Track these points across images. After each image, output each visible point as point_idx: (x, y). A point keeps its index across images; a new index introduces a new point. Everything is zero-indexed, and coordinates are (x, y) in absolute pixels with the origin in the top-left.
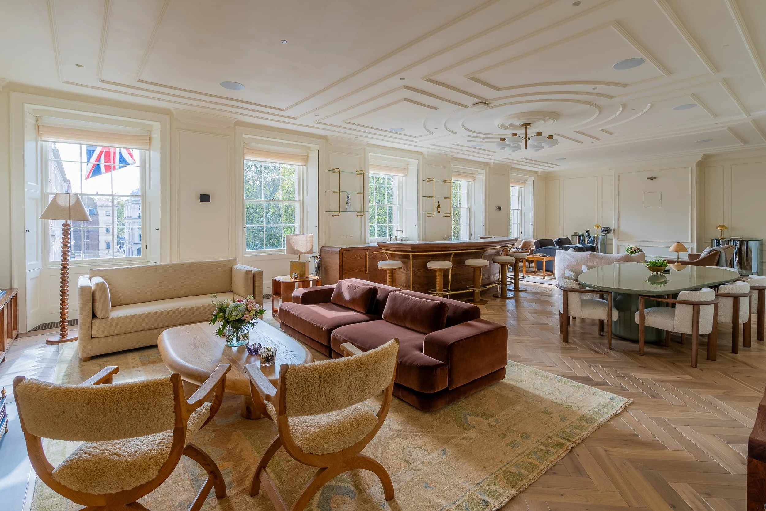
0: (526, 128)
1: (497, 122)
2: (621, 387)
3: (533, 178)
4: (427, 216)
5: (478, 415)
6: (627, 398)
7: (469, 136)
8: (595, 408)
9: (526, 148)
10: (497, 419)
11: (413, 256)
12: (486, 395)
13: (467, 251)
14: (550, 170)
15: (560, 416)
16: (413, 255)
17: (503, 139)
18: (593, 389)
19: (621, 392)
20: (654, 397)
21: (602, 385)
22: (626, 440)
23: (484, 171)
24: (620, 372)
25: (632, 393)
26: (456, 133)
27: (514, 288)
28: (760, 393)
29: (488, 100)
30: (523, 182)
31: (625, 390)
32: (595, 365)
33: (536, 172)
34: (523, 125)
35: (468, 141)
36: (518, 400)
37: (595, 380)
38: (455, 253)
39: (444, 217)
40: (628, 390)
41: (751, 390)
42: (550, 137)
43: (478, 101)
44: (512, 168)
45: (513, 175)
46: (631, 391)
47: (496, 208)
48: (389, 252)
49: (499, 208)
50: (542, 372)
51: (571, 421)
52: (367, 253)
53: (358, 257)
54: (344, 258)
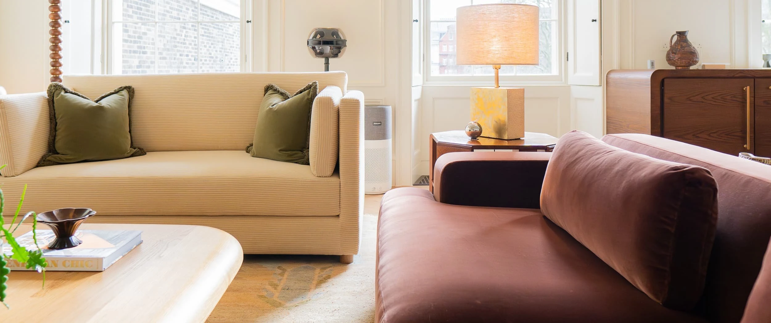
52: (746, 89)
53: (713, 98)
54: (666, 100)
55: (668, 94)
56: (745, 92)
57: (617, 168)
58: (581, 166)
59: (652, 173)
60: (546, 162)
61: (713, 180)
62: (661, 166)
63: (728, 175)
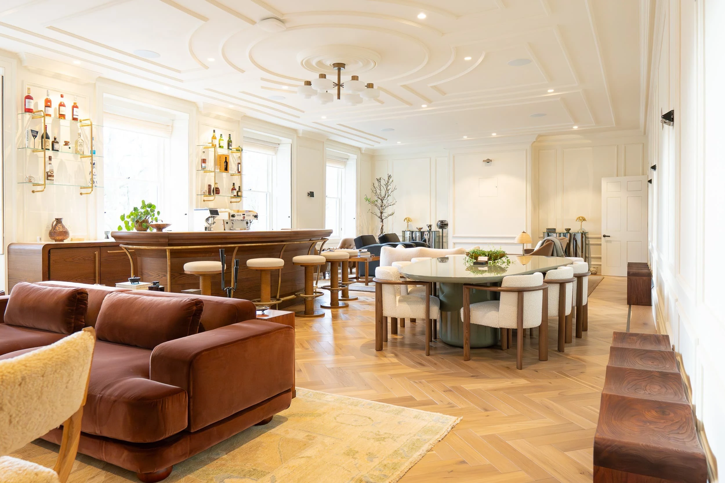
0: (339, 70)
1: (300, 57)
2: (449, 403)
3: (355, 157)
4: (204, 201)
5: (245, 476)
6: (455, 416)
7: (263, 79)
8: (415, 435)
9: (339, 98)
10: (273, 476)
11: (172, 252)
12: (263, 442)
13: (258, 244)
14: (376, 146)
15: (367, 454)
16: (171, 250)
17: (308, 83)
18: (414, 411)
19: (450, 409)
20: (486, 410)
21: (425, 404)
22: (452, 471)
23: (290, 141)
24: (449, 385)
25: (462, 409)
26: (243, 71)
27: (331, 304)
28: (594, 389)
29: (283, 15)
30: (343, 161)
31: (453, 407)
32: (420, 381)
33: (360, 149)
34: (335, 65)
35: (262, 87)
36: (310, 442)
37: (418, 399)
38: (239, 247)
39: (231, 202)
40: (456, 406)
41: (585, 387)
42: (370, 86)
43: (269, 14)
44: (329, 140)
45: (330, 150)
46: (460, 406)
47: (307, 194)
48: (130, 247)
49: (311, 194)
50: (350, 399)
51: (382, 458)
52: (96, 253)
53: (78, 259)
54: (51, 262)
55: (52, 258)
56: (95, 255)
57: (51, 293)
58: (31, 296)
59: (67, 292)
60: (7, 299)
61: (87, 292)
62: (69, 290)
63: (91, 290)
